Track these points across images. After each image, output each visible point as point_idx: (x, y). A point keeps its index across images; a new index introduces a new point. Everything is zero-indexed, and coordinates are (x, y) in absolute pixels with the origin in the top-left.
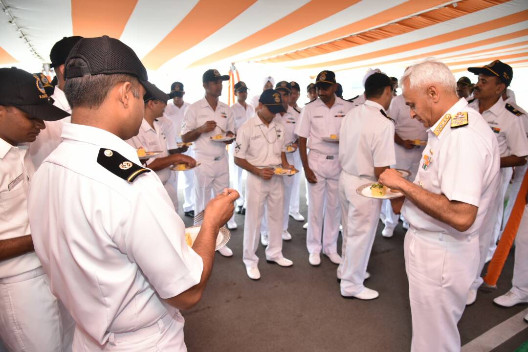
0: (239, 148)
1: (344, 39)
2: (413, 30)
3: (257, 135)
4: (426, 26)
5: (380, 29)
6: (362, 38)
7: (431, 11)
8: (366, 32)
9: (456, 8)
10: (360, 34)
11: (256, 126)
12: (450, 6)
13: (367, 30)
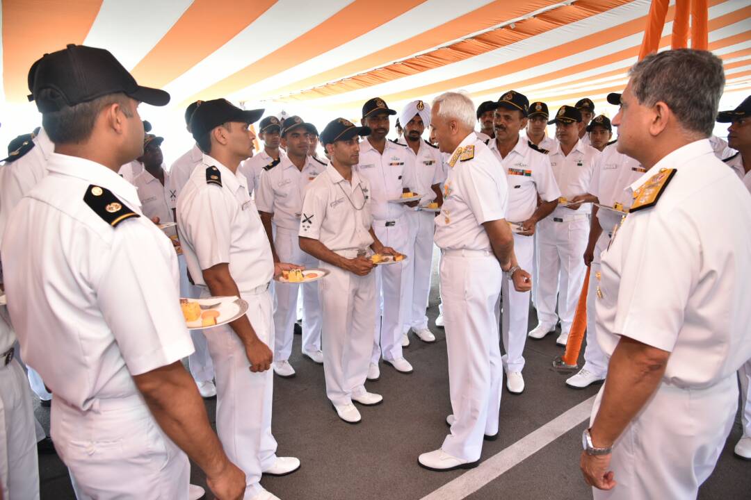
0: (310, 222)
1: (386, 68)
2: (470, 57)
3: (337, 199)
4: (484, 52)
5: (429, 55)
6: (409, 66)
7: (487, 33)
8: (411, 59)
9: (514, 29)
10: (405, 61)
11: (334, 184)
12: (507, 27)
13: (413, 56)
